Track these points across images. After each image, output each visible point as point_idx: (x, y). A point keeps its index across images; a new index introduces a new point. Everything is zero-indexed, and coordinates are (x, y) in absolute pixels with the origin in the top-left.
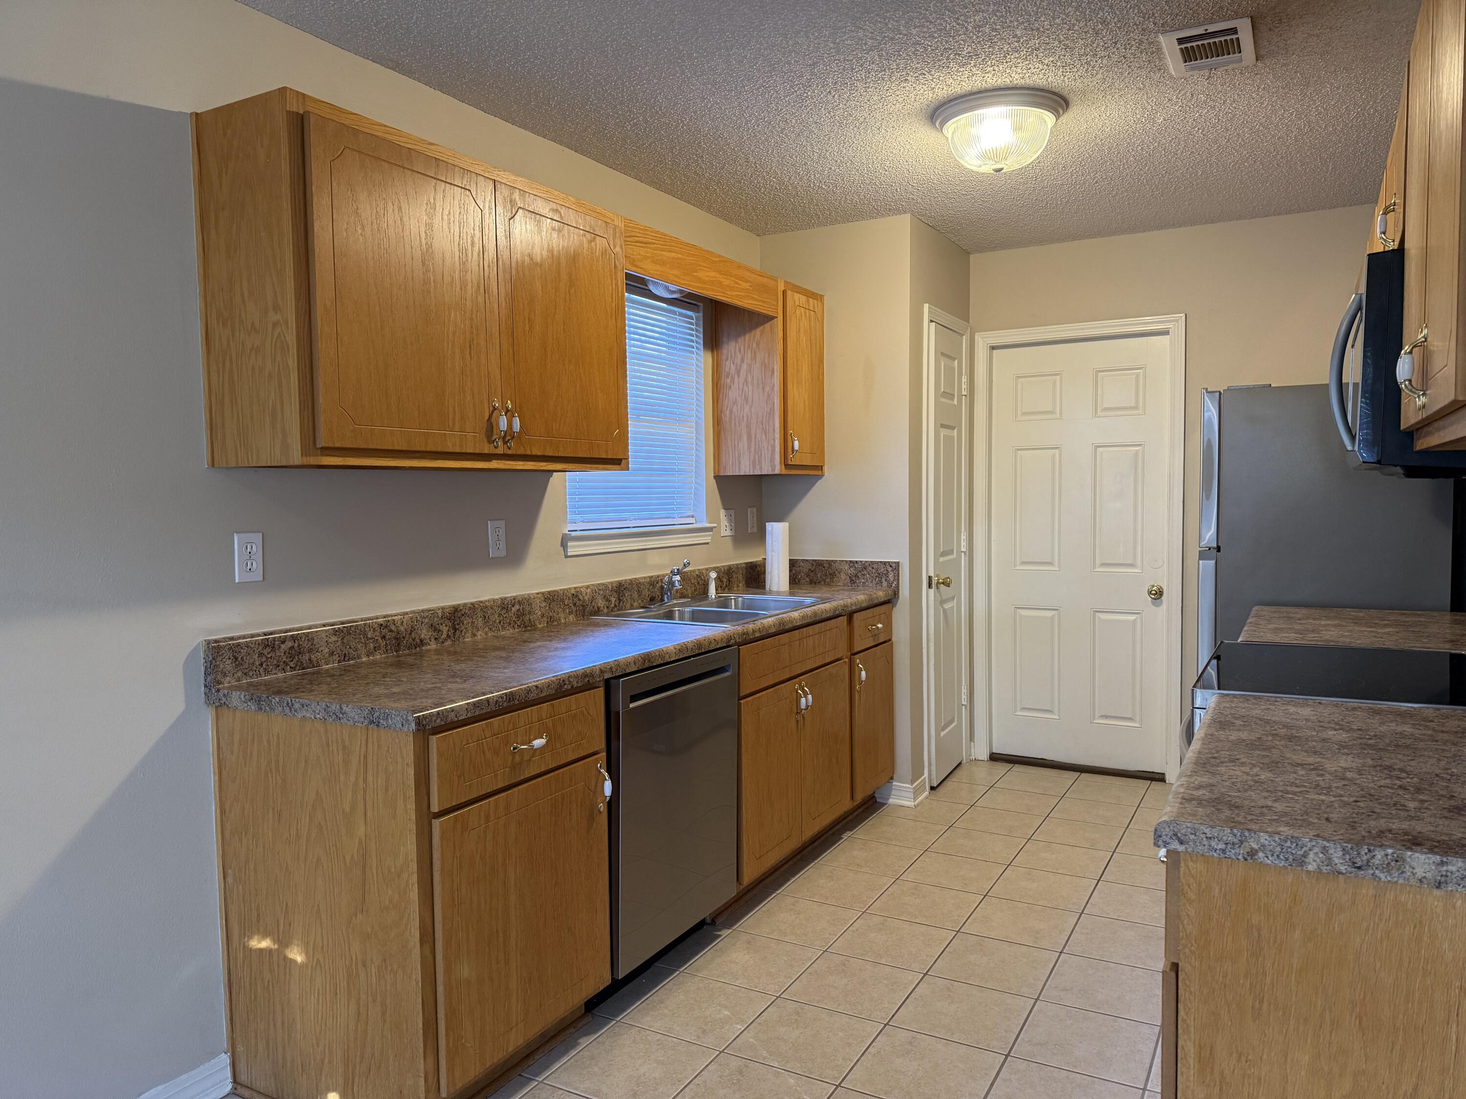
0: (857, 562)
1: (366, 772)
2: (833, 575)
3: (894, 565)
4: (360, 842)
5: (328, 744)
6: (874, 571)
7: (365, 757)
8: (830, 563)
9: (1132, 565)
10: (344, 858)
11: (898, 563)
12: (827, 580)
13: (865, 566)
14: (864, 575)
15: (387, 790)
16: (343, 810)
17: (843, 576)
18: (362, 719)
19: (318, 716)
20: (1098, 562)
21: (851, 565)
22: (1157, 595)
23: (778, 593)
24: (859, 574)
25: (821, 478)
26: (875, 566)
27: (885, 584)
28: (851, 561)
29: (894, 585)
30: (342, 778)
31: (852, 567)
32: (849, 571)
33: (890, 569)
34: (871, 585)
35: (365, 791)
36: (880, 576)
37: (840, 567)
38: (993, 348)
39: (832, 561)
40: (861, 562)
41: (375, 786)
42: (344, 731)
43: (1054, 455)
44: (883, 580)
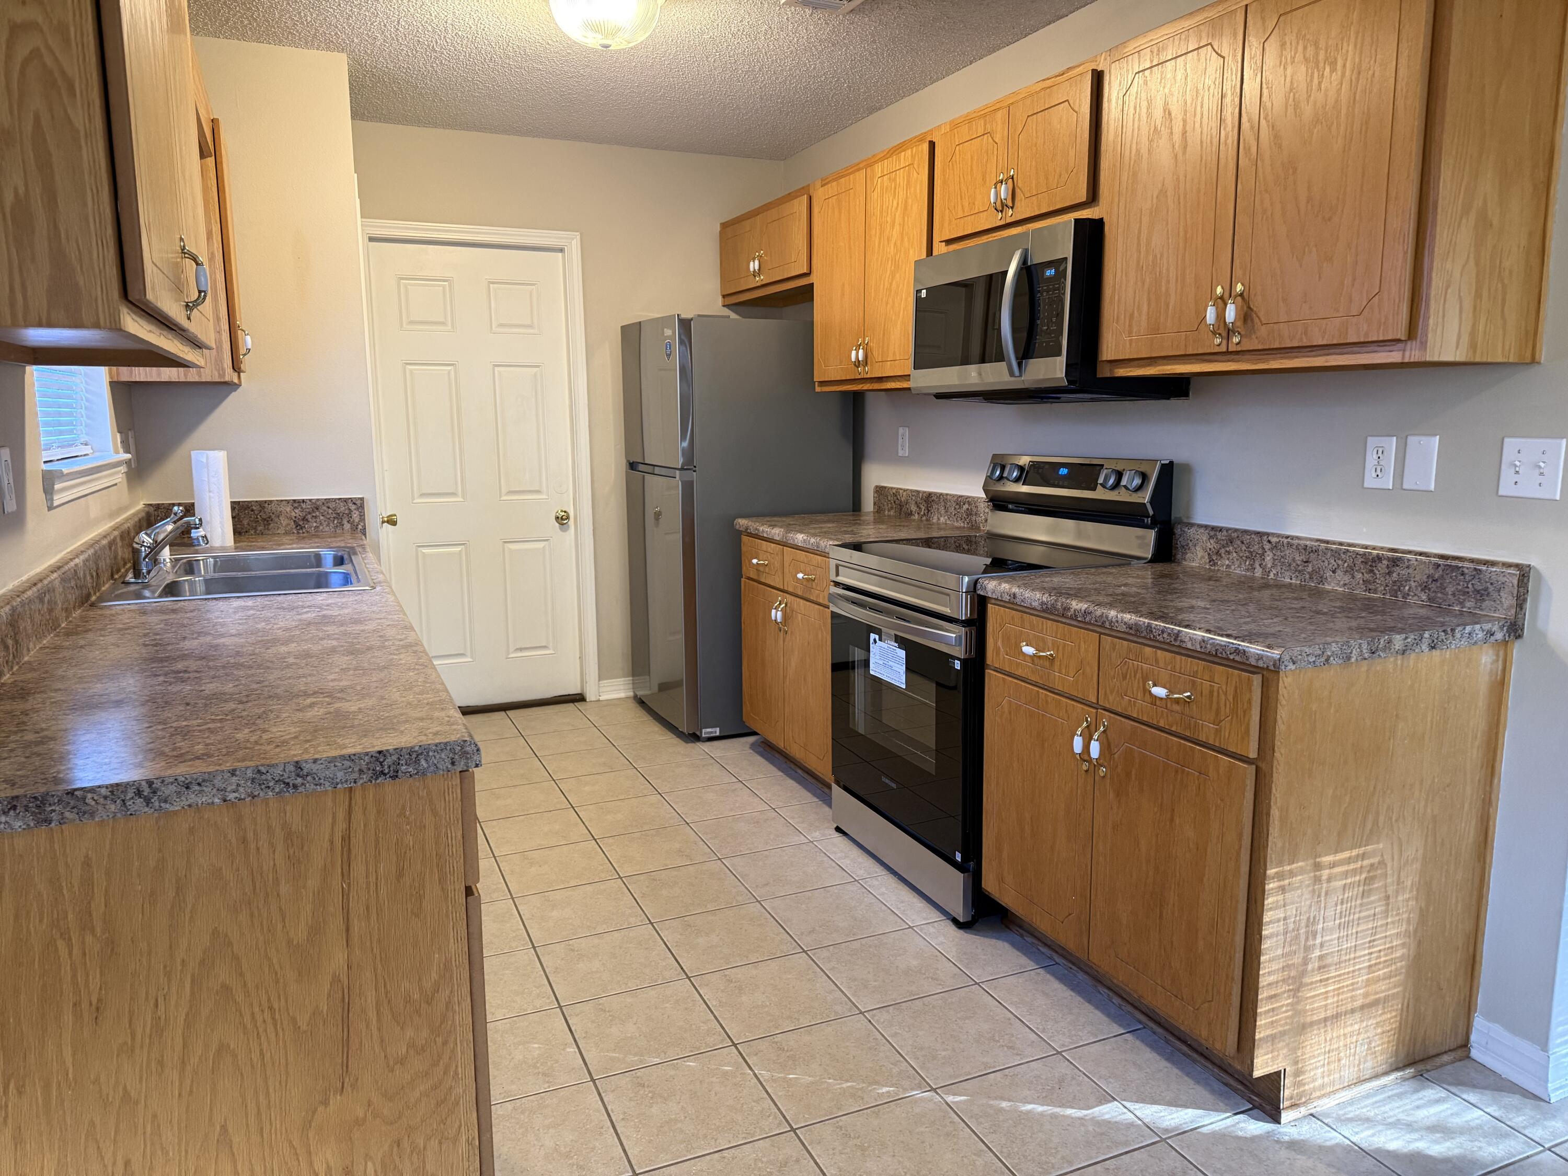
0: (303, 501)
1: (348, 861)
2: (267, 521)
3: (358, 502)
4: (336, 980)
5: (244, 841)
6: (330, 511)
7: (347, 839)
8: (262, 504)
9: (538, 492)
10: (293, 1020)
11: (362, 499)
12: (259, 528)
13: (316, 506)
14: (316, 517)
15: (400, 875)
16: (289, 942)
17: (284, 521)
18: (356, 775)
19: (232, 796)
20: (504, 491)
21: (296, 505)
22: (562, 520)
23: (223, 549)
24: (309, 517)
25: (235, 390)
26: (332, 505)
27: (347, 526)
28: (294, 501)
29: (360, 527)
30: (284, 888)
31: (295, 508)
32: (293, 514)
33: (353, 507)
34: (327, 529)
35: (345, 895)
36: (339, 516)
37: (279, 509)
38: (371, 239)
39: (265, 502)
40: (310, 500)
41: (372, 879)
42: (288, 808)
43: (449, 372)
44: (345, 522)
